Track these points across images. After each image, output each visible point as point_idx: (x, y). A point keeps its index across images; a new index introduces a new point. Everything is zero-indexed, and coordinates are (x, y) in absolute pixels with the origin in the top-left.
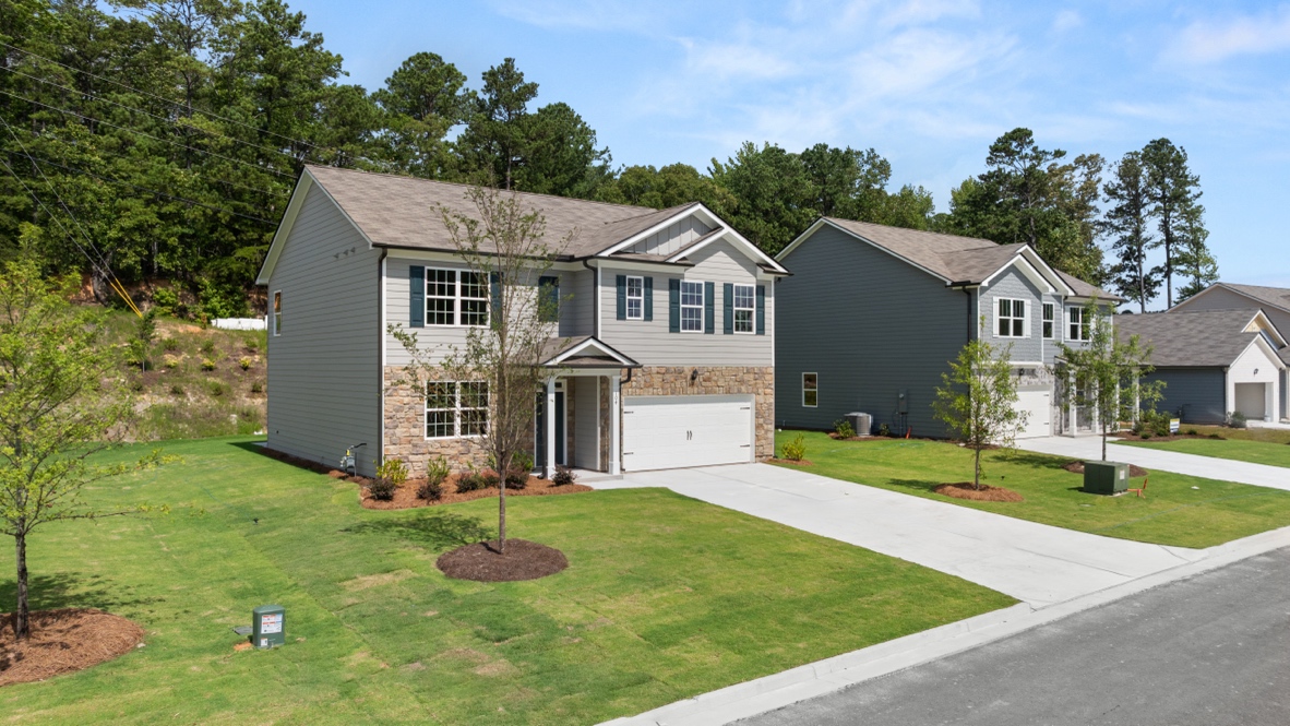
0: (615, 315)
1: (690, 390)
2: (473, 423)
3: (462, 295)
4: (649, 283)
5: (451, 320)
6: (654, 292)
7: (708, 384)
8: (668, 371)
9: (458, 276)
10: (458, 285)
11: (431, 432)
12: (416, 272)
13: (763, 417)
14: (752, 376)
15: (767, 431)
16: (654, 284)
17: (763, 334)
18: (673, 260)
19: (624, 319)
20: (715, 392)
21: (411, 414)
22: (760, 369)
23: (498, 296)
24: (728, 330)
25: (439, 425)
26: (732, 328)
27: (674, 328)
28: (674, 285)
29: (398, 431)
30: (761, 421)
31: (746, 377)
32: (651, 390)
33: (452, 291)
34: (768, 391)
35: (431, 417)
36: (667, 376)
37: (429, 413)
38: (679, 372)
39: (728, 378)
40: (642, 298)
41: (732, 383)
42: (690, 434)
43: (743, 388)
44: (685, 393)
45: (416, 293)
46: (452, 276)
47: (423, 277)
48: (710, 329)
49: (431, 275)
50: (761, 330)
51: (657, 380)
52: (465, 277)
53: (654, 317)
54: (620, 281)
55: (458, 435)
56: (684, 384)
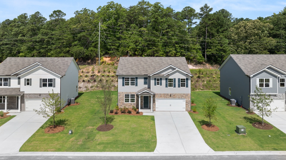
0: (154, 85)
1: (170, 97)
2: (133, 101)
3: (131, 81)
4: (161, 79)
5: (129, 85)
6: (162, 81)
7: (174, 96)
8: (165, 94)
9: (130, 78)
10: (130, 80)
11: (126, 102)
12: (123, 78)
13: (187, 103)
14: (185, 95)
15: (189, 106)
16: (162, 79)
17: (188, 87)
18: (165, 75)
19: (156, 85)
20: (176, 98)
21: (122, 99)
22: (187, 94)
23: (137, 81)
24: (179, 86)
25: (127, 101)
26: (180, 86)
27: (166, 86)
28: (166, 79)
29: (120, 101)
30: (187, 104)
31: (183, 95)
32: (161, 97)
33: (129, 81)
34: (189, 98)
35: (126, 99)
36: (165, 95)
37: (125, 99)
38: (168, 94)
39: (179, 96)
40: (160, 82)
41: (180, 96)
42: (170, 105)
43: (183, 97)
44: (169, 98)
45: (123, 81)
46: (129, 78)
47: (124, 79)
48: (175, 86)
49: (126, 78)
50: (187, 86)
51: (163, 96)
52: (131, 78)
53: (162, 85)
54: (155, 79)
55: (130, 102)
56: (169, 96)
